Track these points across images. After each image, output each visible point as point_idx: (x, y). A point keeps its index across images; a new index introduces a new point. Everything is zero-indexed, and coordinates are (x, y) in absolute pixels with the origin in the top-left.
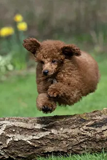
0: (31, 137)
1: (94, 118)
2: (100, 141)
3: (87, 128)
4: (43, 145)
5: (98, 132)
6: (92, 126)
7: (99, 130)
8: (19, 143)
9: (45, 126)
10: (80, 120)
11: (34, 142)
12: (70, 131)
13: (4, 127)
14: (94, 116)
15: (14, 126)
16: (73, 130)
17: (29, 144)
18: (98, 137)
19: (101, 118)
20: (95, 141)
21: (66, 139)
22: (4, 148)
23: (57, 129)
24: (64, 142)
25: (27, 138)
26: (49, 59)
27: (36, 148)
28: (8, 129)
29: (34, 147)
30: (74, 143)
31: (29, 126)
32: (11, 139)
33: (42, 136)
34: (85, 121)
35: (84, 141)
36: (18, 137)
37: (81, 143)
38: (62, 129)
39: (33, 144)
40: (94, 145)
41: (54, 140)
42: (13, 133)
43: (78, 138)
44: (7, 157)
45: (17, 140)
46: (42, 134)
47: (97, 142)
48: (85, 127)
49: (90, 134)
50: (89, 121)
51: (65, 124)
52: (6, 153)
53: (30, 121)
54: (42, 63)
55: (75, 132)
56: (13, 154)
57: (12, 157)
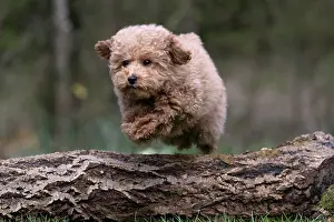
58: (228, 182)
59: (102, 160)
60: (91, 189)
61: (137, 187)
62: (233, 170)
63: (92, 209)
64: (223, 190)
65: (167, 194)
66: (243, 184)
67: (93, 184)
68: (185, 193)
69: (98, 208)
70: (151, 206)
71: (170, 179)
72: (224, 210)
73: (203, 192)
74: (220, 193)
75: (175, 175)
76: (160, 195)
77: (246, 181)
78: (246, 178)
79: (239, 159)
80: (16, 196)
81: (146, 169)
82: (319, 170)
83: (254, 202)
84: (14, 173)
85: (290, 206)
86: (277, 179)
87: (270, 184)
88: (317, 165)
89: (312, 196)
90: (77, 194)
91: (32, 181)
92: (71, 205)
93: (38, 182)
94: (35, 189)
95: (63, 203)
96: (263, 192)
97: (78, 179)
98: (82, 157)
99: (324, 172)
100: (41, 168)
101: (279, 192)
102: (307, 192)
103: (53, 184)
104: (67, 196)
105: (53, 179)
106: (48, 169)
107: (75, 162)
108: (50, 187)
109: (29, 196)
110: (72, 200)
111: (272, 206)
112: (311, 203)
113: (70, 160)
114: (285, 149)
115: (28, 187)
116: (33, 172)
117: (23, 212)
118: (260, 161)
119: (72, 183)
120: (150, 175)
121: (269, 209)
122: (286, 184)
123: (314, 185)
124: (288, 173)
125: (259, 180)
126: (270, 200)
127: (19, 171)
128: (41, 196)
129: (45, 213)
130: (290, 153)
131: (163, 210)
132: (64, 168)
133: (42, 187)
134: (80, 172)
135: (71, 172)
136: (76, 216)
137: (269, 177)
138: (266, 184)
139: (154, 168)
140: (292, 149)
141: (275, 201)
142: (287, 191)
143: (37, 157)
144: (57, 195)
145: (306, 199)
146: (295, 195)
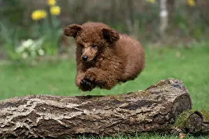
0: (62, 117)
1: (128, 100)
2: (134, 124)
3: (121, 110)
4: (74, 126)
5: (132, 114)
6: (126, 108)
7: (133, 112)
8: (49, 122)
9: (78, 105)
10: (114, 102)
11: (65, 122)
12: (103, 112)
13: (34, 105)
14: (128, 98)
15: (45, 105)
16: (107, 112)
17: (60, 124)
18: (132, 119)
19: (136, 100)
20: (128, 124)
21: (99, 121)
22: (34, 127)
23: (90, 110)
24: (97, 124)
25: (58, 118)
26: (89, 44)
27: (67, 128)
28: (38, 107)
29: (65, 127)
30: (106, 125)
31: (61, 105)
32: (42, 118)
33: (74, 116)
34: (119, 102)
35: (117, 124)
36: (48, 116)
37: (114, 125)
38: (94, 110)
39: (64, 124)
40: (127, 128)
41: (86, 121)
42: (44, 111)
43: (111, 120)
44: (36, 136)
45: (47, 119)
46: (74, 114)
47: (130, 126)
48: (118, 109)
49: (123, 117)
50: (123, 103)
51: (98, 105)
52: (35, 132)
53: (62, 100)
54: (83, 46)
55: (108, 113)
56: (42, 133)
57: (41, 136)
64: (117, 117)
70: (74, 128)
71: (85, 111)
81: (70, 106)
82: (174, 103)
83: (136, 124)
85: (157, 125)
87: (145, 113)
88: (173, 100)
89: (170, 119)
92: (27, 129)
94: (6, 122)
95: (22, 129)
96: (141, 117)
98: (32, 100)
99: (177, 104)
100: (9, 108)
102: (167, 117)
103: (16, 118)
104: (25, 124)
107: (28, 103)
110: (28, 127)
111: (147, 126)
112: (169, 123)
113: (25, 102)
120: (73, 110)
122: (155, 113)
123: (171, 112)
124: (155, 105)
126: (145, 123)
131: (82, 130)
132: (22, 107)
133: (10, 120)
134: (31, 109)
135: (26, 110)
136: (30, 136)
137: (144, 109)
139: (75, 105)
141: (148, 123)
142: (155, 116)
144: (19, 124)
145: (166, 121)
146: (160, 118)
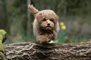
58: (72, 51)
59: (37, 44)
60: (34, 52)
61: (47, 52)
62: (73, 48)
63: (34, 58)
65: (55, 54)
66: (76, 52)
67: (35, 51)
68: (60, 54)
69: (36, 57)
72: (70, 59)
73: (64, 54)
74: (69, 54)
75: (57, 49)
76: (53, 54)
77: (77, 51)
78: (77, 50)
79: (75, 45)
80: (13, 54)
84: (13, 47)
86: (85, 50)
90: (30, 54)
91: (18, 50)
93: (19, 50)
97: (31, 49)
101: (86, 54)
105: (24, 49)
106: (22, 47)
108: (23, 52)
109: (17, 54)
114: (88, 42)
115: (17, 51)
116: (18, 47)
117: (15, 58)
118: (81, 45)
119: (29, 50)
121: (83, 59)
125: (80, 51)
127: (14, 47)
128: (20, 54)
129: (21, 59)
130: (89, 43)
138: (82, 52)
140: (90, 42)
143: (19, 43)
